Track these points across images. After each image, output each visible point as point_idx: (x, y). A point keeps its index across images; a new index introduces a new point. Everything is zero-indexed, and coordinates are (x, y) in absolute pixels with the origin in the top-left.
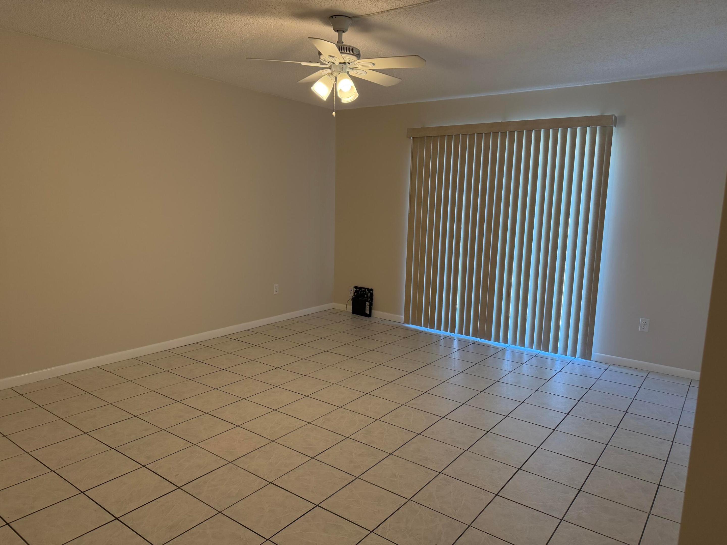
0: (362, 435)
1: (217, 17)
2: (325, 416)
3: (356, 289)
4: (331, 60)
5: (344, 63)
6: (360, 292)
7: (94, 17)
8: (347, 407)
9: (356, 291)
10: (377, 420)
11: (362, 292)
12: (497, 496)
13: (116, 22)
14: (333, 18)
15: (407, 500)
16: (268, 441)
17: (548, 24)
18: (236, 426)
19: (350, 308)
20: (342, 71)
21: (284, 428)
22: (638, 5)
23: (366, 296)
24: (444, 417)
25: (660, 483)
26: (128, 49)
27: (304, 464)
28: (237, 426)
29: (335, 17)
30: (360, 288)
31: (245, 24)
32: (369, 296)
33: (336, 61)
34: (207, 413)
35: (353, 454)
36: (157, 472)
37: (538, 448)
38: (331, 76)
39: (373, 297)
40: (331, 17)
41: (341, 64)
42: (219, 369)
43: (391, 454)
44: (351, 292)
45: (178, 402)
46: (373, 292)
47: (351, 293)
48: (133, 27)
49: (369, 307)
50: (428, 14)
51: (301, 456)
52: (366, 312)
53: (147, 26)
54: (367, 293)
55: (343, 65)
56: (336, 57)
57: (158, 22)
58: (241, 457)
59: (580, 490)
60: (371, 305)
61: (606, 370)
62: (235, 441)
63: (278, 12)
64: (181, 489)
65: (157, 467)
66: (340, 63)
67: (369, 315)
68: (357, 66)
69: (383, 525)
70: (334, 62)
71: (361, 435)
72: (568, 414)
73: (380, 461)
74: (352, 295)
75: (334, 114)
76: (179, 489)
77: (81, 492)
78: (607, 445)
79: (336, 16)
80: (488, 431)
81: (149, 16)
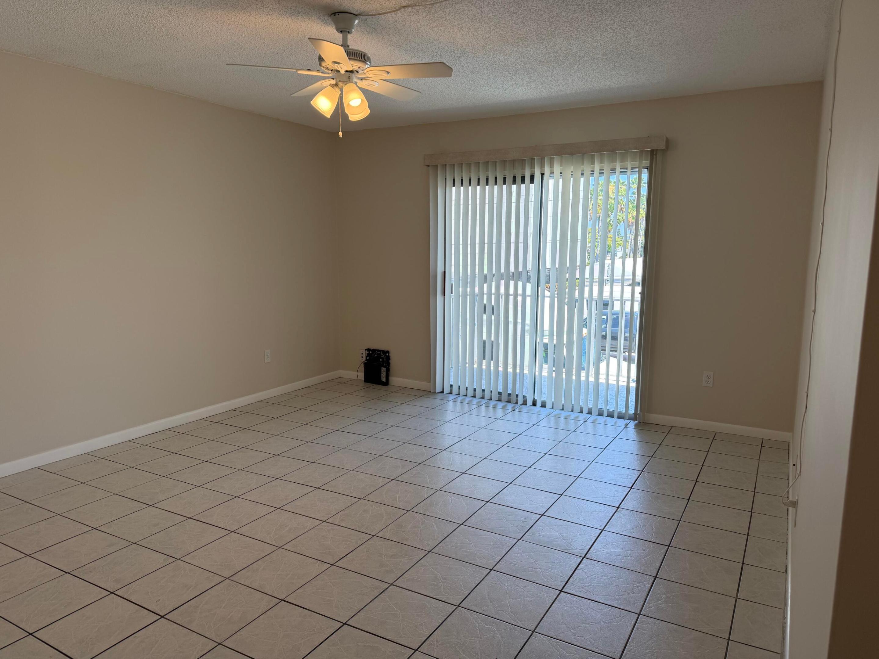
0: (392, 531)
1: (186, 12)
2: (343, 511)
3: (368, 352)
4: (336, 67)
5: (352, 72)
6: (373, 355)
7: (19, 10)
8: (371, 497)
9: (368, 355)
10: (408, 511)
11: (376, 356)
12: (562, 592)
13: (48, 17)
14: (335, 15)
15: (455, 607)
16: (275, 548)
17: (593, 27)
18: (230, 532)
19: (361, 375)
20: (349, 81)
21: (292, 531)
22: (697, 5)
23: (381, 360)
24: (488, 502)
25: (743, 561)
26: (63, 53)
27: (323, 573)
28: (232, 532)
29: (338, 15)
30: (374, 351)
31: (222, 21)
32: (385, 359)
33: (341, 68)
34: (190, 518)
35: (383, 556)
36: (131, 599)
37: (602, 530)
38: (335, 88)
39: (390, 361)
40: (333, 14)
41: (347, 73)
42: (201, 461)
43: (430, 551)
44: (362, 355)
45: (151, 506)
46: (390, 355)
47: (362, 357)
48: (72, 24)
49: (385, 373)
50: (452, 13)
51: (318, 564)
52: (382, 379)
53: (90, 23)
54: (382, 356)
55: (350, 73)
56: (342, 64)
57: (106, 18)
58: (241, 570)
59: (656, 578)
60: (388, 371)
61: (668, 433)
62: (231, 552)
63: (265, 6)
64: (166, 619)
65: (129, 592)
66: (346, 71)
67: (386, 383)
68: (368, 76)
69: (429, 641)
70: (339, 70)
71: (390, 531)
72: (631, 488)
73: (418, 562)
74: (364, 359)
75: (340, 134)
76: (162, 618)
77: (28, 634)
78: (680, 521)
79: (339, 13)
80: (542, 514)
81: (94, 10)
